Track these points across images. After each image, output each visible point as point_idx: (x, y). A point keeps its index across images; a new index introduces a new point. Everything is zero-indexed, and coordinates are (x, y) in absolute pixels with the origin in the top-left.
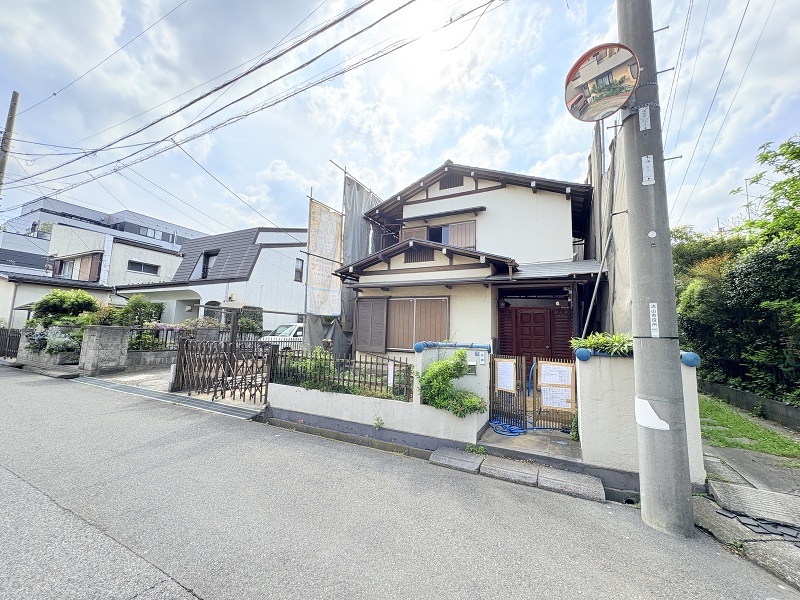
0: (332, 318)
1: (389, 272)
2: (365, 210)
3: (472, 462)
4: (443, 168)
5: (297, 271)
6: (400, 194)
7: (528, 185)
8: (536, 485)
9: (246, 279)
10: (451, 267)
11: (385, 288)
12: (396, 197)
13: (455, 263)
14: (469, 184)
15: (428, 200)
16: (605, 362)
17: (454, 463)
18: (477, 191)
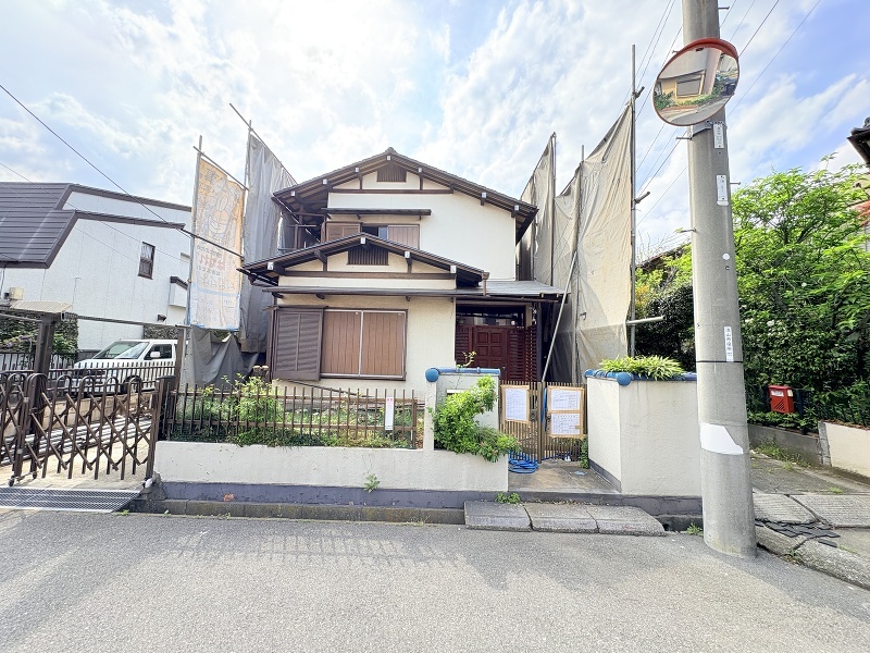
0: (224, 333)
1: (325, 274)
2: (274, 189)
3: (518, 515)
4: (384, 156)
5: (143, 261)
6: (327, 177)
7: (478, 196)
8: (597, 531)
9: (46, 265)
10: (410, 275)
11: (321, 295)
12: (321, 179)
13: (414, 270)
14: (412, 182)
15: (361, 191)
16: (642, 386)
17: (499, 523)
18: (421, 191)
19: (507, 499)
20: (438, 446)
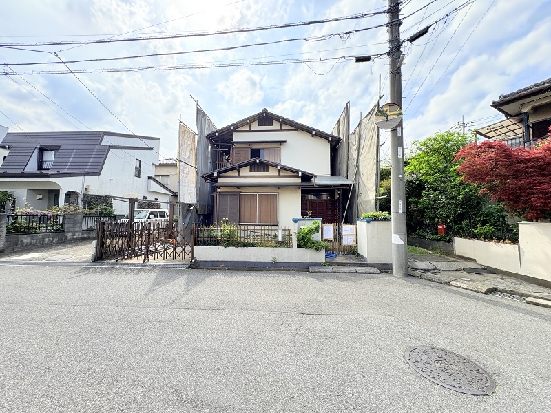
1: (239, 176)
3: (329, 269)
4: (262, 113)
5: (136, 168)
6: (233, 125)
7: (311, 133)
8: (356, 272)
9: (99, 174)
10: (279, 176)
11: (238, 187)
13: (281, 174)
14: (276, 126)
15: (250, 131)
16: (376, 223)
17: (321, 270)
18: (281, 130)
19: (324, 265)
20: (299, 246)
